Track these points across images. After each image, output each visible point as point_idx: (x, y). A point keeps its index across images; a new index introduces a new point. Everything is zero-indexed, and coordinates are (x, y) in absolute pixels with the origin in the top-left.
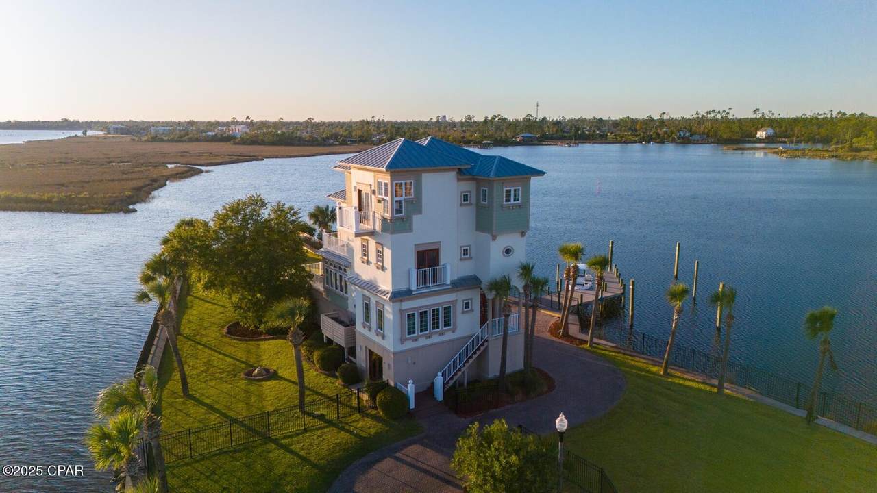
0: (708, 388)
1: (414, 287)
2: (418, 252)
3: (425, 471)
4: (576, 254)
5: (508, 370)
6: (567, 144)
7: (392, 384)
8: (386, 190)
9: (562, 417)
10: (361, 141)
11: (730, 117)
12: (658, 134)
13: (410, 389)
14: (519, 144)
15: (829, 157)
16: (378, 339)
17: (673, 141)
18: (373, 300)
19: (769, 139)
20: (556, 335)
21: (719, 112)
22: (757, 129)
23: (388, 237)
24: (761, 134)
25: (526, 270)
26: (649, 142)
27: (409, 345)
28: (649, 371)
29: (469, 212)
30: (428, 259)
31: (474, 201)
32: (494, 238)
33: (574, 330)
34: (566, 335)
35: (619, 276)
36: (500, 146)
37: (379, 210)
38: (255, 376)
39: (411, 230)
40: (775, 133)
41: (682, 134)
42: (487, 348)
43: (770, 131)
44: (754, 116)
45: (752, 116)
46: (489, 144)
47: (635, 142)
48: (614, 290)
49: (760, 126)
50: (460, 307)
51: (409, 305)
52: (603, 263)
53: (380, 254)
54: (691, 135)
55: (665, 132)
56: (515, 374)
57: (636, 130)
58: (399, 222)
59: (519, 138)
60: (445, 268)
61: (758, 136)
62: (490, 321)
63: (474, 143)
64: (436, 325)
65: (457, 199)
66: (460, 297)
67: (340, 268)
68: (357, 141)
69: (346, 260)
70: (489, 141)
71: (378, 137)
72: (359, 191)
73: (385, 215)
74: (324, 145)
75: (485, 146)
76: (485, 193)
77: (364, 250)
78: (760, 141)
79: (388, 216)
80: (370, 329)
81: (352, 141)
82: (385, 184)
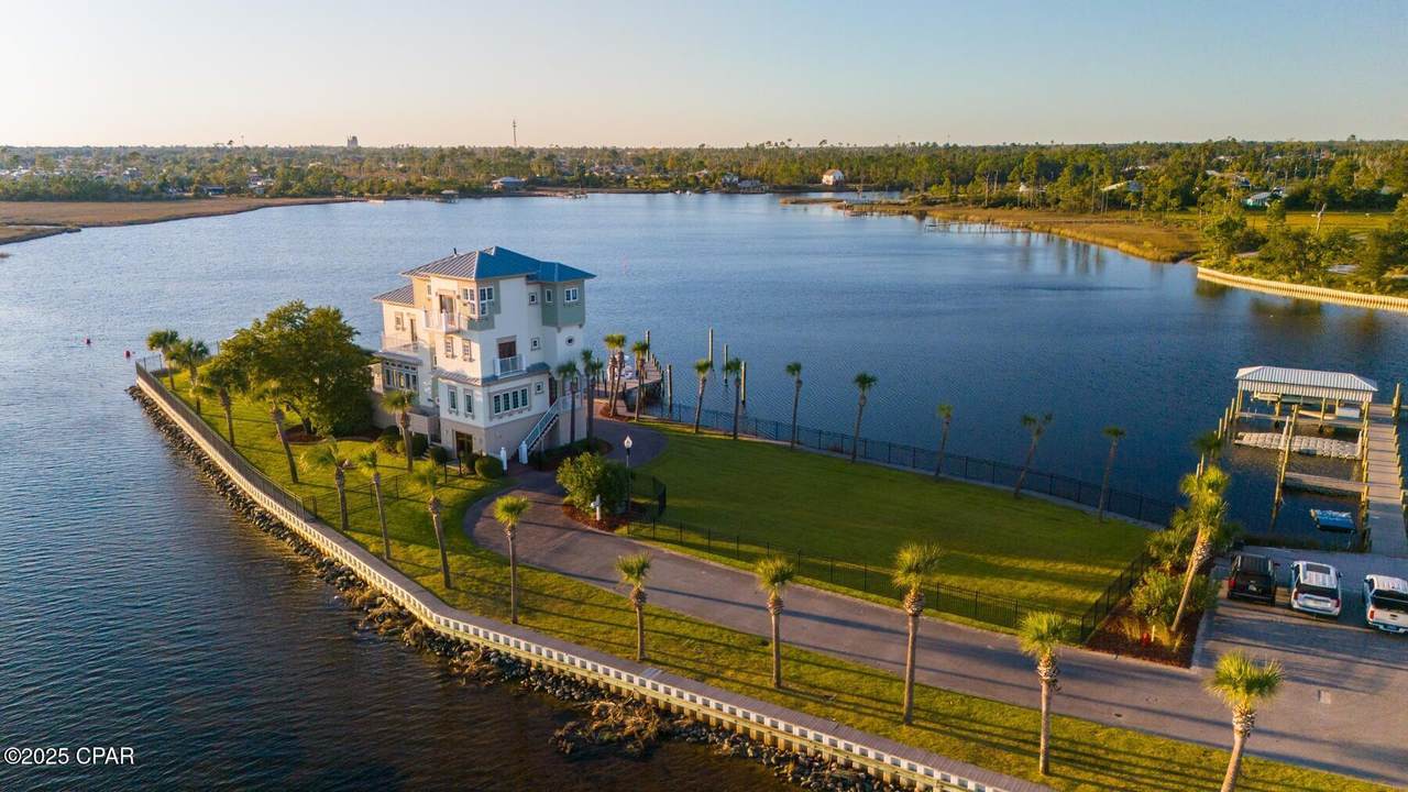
0: (727, 438)
1: (498, 373)
2: (500, 345)
4: (621, 341)
5: (577, 438)
6: (571, 194)
7: (484, 454)
8: (472, 295)
9: (628, 439)
10: (231, 191)
12: (696, 178)
13: (503, 455)
14: (497, 194)
15: (899, 214)
16: (469, 421)
17: (717, 189)
18: (460, 388)
19: (838, 187)
20: (608, 416)
22: (824, 171)
23: (476, 334)
24: (828, 179)
25: (587, 355)
26: (685, 191)
27: (496, 422)
28: (684, 432)
29: (536, 310)
30: (507, 350)
31: (539, 301)
32: (559, 330)
33: (622, 410)
34: (616, 415)
35: (657, 365)
36: (470, 197)
37: (465, 312)
39: (493, 327)
40: (845, 176)
41: (728, 179)
42: (558, 421)
43: (839, 174)
46: (452, 196)
47: (665, 191)
48: (653, 377)
49: (827, 165)
50: (533, 388)
51: (496, 388)
52: (644, 348)
53: (467, 350)
54: (740, 181)
55: (706, 176)
56: (581, 441)
57: (666, 172)
58: (483, 322)
59: (498, 184)
60: (521, 359)
61: (824, 181)
62: (560, 399)
63: (427, 194)
64: (516, 406)
65: (526, 300)
66: (533, 381)
67: (407, 368)
68: (223, 190)
69: (415, 359)
70: (452, 192)
71: (259, 183)
72: (441, 296)
73: (472, 316)
74: (169, 199)
75: (447, 199)
76: (549, 294)
77: (449, 346)
78: (826, 189)
79: (475, 316)
80: (457, 413)
81: (215, 190)
82: (472, 291)
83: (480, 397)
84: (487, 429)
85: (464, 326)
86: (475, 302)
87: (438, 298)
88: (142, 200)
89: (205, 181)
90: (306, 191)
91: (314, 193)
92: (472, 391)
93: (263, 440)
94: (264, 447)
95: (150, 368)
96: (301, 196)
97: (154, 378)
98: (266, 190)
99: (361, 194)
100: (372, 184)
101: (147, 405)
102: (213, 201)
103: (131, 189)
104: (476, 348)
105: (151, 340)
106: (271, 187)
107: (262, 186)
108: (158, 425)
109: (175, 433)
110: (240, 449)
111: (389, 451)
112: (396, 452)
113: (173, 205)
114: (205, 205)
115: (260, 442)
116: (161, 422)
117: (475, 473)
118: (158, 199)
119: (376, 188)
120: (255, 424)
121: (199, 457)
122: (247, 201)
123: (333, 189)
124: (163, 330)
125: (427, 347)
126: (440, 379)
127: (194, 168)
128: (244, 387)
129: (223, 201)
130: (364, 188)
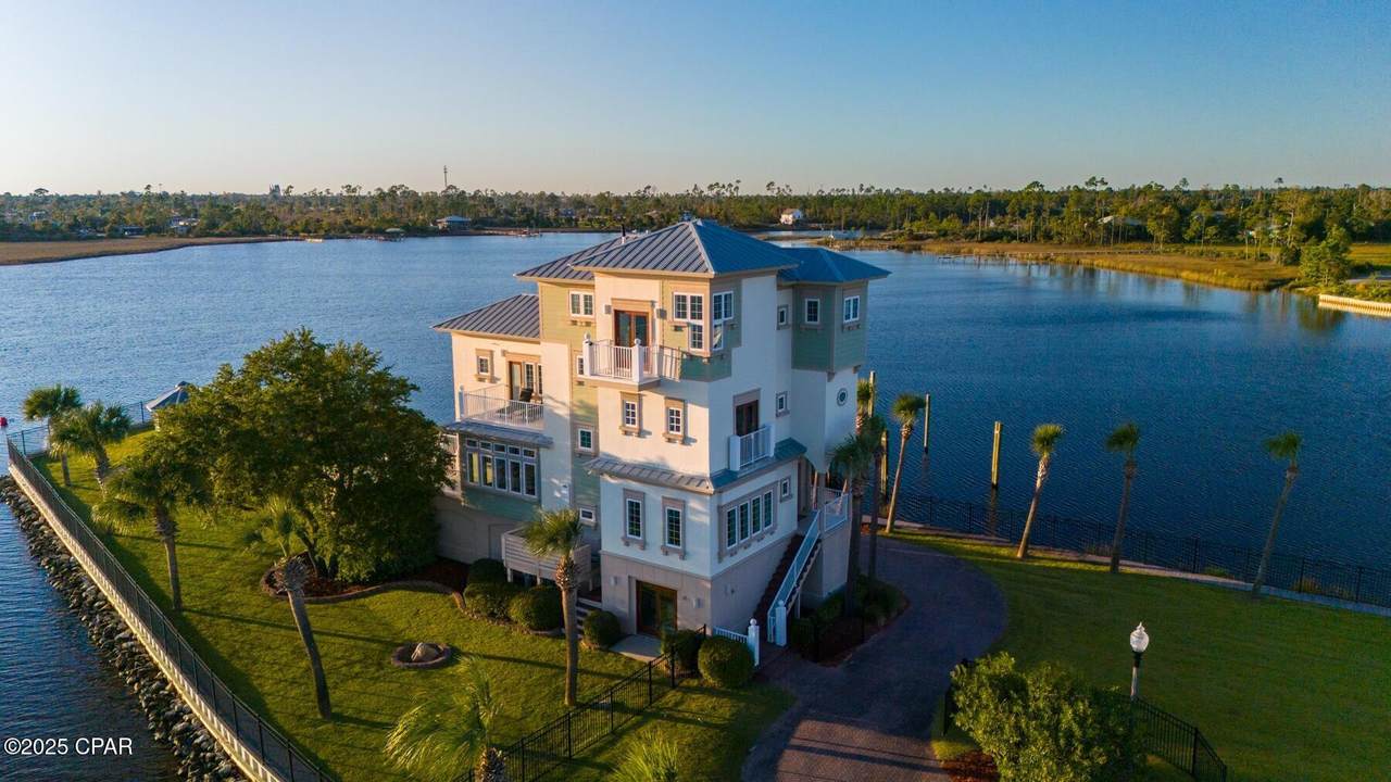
1: (736, 466)
2: (737, 409)
3: (860, 757)
6: (525, 233)
7: (712, 633)
8: (697, 308)
9: (1140, 629)
10: (150, 231)
11: (741, 193)
12: (651, 218)
13: (753, 637)
14: (444, 233)
16: (674, 562)
18: (656, 496)
19: (798, 225)
21: (724, 186)
22: (780, 211)
24: (787, 218)
27: (729, 562)
29: (786, 339)
30: (746, 416)
31: (790, 320)
32: (831, 375)
36: (416, 236)
37: (676, 343)
38: (419, 660)
39: (730, 373)
40: (805, 216)
42: (820, 552)
43: (799, 213)
44: (769, 194)
45: (765, 192)
46: (398, 234)
49: (781, 207)
50: (779, 491)
51: (731, 496)
53: (675, 418)
55: (661, 216)
58: (711, 365)
59: (443, 223)
60: (766, 433)
61: (782, 220)
62: (821, 508)
63: (369, 232)
64: (756, 526)
65: (775, 317)
66: (779, 475)
67: (516, 451)
68: (141, 230)
69: (536, 435)
70: (398, 230)
71: (182, 223)
72: (617, 313)
73: (695, 351)
74: (79, 239)
75: (392, 237)
76: (813, 307)
77: (631, 413)
78: (785, 227)
79: (704, 351)
80: (644, 546)
81: (132, 230)
82: (697, 301)
83: (700, 515)
84: (713, 580)
85: (671, 371)
86: (704, 323)
87: (610, 318)
88: (50, 240)
89: (120, 220)
90: (236, 230)
91: (243, 233)
92: (684, 504)
93: (238, 594)
94: (241, 611)
95: (32, 448)
96: (229, 235)
97: (35, 464)
98: (189, 230)
99: (296, 233)
100: (307, 223)
101: (22, 512)
102: (128, 240)
103: (38, 228)
104: (698, 419)
105: (29, 403)
106: (194, 227)
107: (185, 226)
108: (37, 554)
109: (67, 571)
110: (194, 618)
111: (492, 615)
112: (508, 619)
113: (87, 244)
114: (119, 244)
115: (228, 598)
116: (44, 547)
117: (696, 674)
118: (65, 239)
119: (311, 228)
120: (215, 554)
121: (110, 634)
122: (167, 241)
123: (264, 228)
124: (52, 387)
125: (563, 412)
126: (607, 478)
127: (108, 210)
128: (203, 498)
129: (139, 242)
130: (299, 228)
